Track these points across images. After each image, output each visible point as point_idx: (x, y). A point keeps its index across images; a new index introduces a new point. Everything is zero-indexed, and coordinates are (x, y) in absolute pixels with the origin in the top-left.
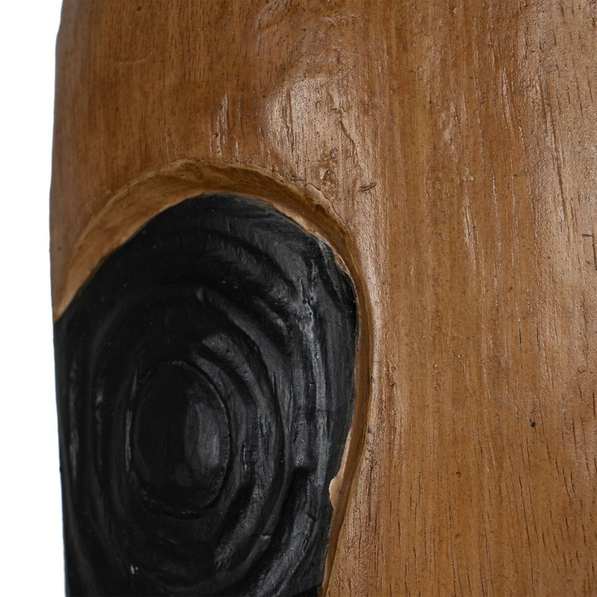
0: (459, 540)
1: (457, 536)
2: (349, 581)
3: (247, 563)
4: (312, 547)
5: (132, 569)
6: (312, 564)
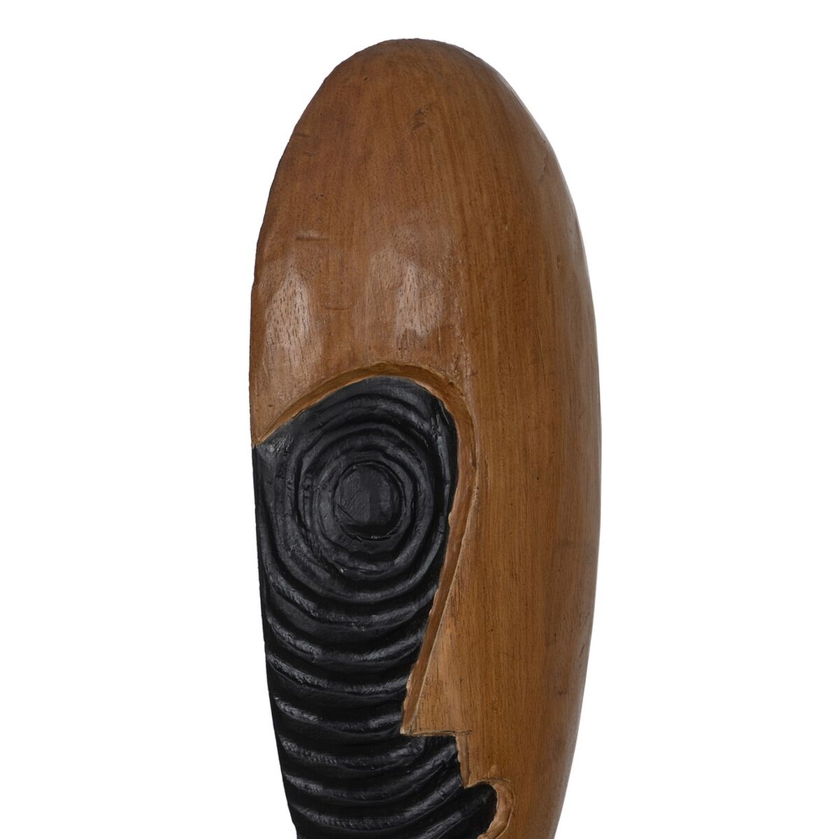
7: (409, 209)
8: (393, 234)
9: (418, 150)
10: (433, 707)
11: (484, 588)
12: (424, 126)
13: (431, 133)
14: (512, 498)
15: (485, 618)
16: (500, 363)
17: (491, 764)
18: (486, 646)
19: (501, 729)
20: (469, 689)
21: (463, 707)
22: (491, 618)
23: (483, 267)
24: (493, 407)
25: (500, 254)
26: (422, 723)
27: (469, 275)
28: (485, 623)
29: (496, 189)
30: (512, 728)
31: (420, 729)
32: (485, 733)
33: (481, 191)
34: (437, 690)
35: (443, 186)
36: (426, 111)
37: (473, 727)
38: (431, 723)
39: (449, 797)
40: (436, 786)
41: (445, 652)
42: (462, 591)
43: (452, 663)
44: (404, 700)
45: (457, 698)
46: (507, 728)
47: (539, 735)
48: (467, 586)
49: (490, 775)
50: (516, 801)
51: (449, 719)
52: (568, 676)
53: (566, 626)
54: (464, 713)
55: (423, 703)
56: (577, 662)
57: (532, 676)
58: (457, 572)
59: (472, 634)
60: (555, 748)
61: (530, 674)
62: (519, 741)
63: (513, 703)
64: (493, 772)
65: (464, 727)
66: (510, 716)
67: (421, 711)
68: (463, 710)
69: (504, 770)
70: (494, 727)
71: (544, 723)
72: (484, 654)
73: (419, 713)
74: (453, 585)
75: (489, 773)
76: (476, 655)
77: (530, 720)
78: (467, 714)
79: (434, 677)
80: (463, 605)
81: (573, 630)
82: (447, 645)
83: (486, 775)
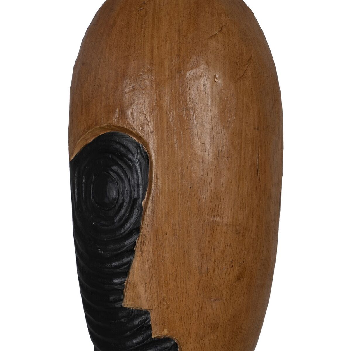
0: (173, 215)
1: (173, 214)
2: (147, 225)
3: (123, 221)
4: (138, 217)
5: (93, 223)
6: (138, 221)
7: (126, 50)
8: (116, 62)
9: (137, 21)
10: (133, 295)
11: (157, 239)
12: (144, 10)
13: (146, 13)
14: (173, 196)
15: (158, 255)
16: (167, 128)
17: (164, 328)
18: (158, 268)
19: (169, 311)
20: (150, 289)
21: (147, 297)
22: (161, 255)
23: (160, 79)
24: (162, 149)
25: (171, 73)
26: (128, 302)
27: (151, 83)
28: (158, 257)
29: (176, 40)
30: (177, 312)
31: (127, 305)
32: (160, 312)
33: (166, 42)
34: (134, 287)
35: (144, 39)
36: (147, 2)
37: (153, 308)
38: (132, 302)
39: (147, 341)
40: (141, 334)
41: (137, 269)
42: (145, 240)
43: (141, 275)
44: (124, 290)
45: (143, 292)
46: (173, 311)
47: (197, 319)
48: (147, 237)
49: (164, 334)
50: (183, 350)
51: (140, 302)
52: (222, 292)
53: (217, 265)
54: (147, 300)
55: (128, 293)
56: (232, 285)
57: (190, 288)
58: (142, 230)
59: (150, 262)
60: (213, 327)
61: (188, 286)
62: (182, 319)
63: (177, 299)
64: (165, 332)
65: (148, 307)
66: (175, 306)
67: (127, 296)
68: (147, 299)
69: (173, 332)
70: (165, 310)
71: (201, 313)
72: (158, 273)
73: (126, 297)
74: (140, 236)
75: (163, 333)
76: (153, 272)
77: (190, 310)
78: (149, 301)
79: (132, 280)
80: (145, 247)
81: (224, 268)
82: (138, 266)
83: (161, 333)
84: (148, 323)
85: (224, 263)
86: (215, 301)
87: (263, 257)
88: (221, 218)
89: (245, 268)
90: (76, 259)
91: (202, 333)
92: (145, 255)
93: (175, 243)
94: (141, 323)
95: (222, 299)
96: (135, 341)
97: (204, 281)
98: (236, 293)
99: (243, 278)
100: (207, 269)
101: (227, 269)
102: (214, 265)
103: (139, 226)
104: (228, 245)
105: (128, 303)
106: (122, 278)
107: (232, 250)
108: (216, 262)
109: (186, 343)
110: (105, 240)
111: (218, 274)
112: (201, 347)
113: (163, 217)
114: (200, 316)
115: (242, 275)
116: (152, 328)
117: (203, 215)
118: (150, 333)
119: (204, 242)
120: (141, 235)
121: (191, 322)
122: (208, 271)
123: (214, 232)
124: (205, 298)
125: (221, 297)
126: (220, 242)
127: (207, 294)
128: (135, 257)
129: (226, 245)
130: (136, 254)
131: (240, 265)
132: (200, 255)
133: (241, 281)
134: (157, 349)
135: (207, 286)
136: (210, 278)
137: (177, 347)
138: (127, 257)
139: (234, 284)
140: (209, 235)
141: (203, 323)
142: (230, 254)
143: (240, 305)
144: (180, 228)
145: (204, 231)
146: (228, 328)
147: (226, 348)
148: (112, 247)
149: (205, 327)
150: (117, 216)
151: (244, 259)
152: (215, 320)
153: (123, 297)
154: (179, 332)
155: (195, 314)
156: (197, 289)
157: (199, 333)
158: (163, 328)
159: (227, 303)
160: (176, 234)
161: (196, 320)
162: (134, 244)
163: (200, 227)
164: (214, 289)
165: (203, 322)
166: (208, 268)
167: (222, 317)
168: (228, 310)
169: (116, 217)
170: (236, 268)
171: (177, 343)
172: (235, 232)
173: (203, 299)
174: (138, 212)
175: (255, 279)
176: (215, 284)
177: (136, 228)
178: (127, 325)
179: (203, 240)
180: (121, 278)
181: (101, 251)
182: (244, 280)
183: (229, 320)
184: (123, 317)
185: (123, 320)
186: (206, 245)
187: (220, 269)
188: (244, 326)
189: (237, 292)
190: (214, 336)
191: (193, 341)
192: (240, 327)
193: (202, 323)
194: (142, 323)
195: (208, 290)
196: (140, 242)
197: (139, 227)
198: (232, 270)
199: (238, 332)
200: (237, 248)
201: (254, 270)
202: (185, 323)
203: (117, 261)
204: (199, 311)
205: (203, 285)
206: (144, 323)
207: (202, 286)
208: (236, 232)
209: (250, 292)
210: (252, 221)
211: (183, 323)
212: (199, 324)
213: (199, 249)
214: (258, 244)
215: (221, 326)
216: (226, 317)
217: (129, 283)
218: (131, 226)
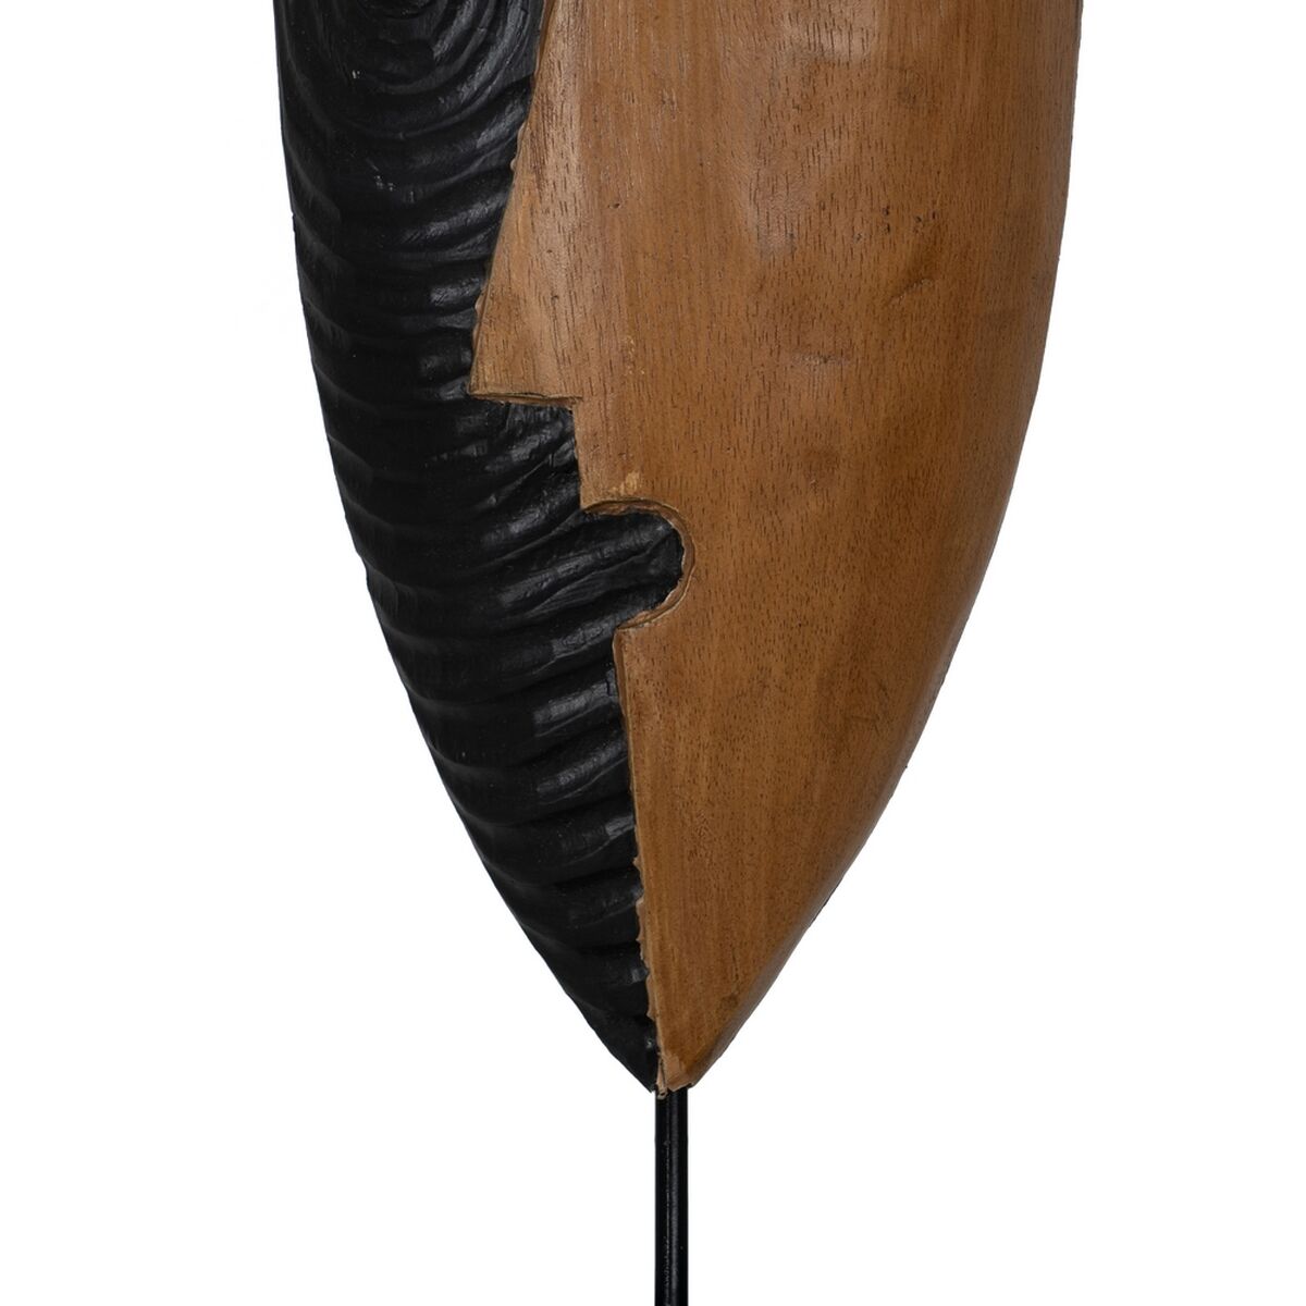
0: (658, 21)
1: (657, 18)
2: (559, 63)
3: (465, 55)
4: (525, 38)
5: (354, 74)
6: (525, 55)
10: (506, 343)
11: (596, 121)
15: (599, 181)
18: (602, 235)
19: (645, 403)
20: (570, 317)
22: (613, 181)
26: (488, 372)
28: (599, 191)
30: (674, 406)
31: (485, 385)
32: (609, 406)
34: (510, 312)
37: (582, 391)
38: (503, 374)
39: (563, 524)
40: (538, 501)
41: (522, 241)
42: (549, 124)
43: (535, 262)
44: (475, 333)
45: (547, 331)
46: (662, 403)
47: (754, 431)
48: (559, 114)
49: (626, 491)
50: (700, 553)
51: (534, 369)
52: (848, 328)
53: (830, 222)
54: (562, 360)
55: (487, 335)
56: (886, 305)
57: (725, 308)
58: (539, 87)
59: (571, 209)
60: (814, 465)
61: (718, 303)
62: (696, 432)
63: (675, 355)
64: (633, 483)
65: (563, 388)
66: (668, 380)
67: (486, 351)
68: (560, 355)
69: (659, 485)
70: (630, 397)
71: (768, 409)
72: (600, 251)
73: (481, 353)
74: (533, 110)
75: (622, 487)
76: (583, 251)
77: (725, 397)
78: (568, 365)
79: (503, 286)
80: (551, 152)
81: (856, 235)
82: (525, 227)
83: (614, 488)
84: (568, 455)
85: (858, 216)
86: (823, 365)
87: (1010, 205)
88: (845, 36)
89: (938, 240)
90: (293, 234)
91: (773, 487)
92: (551, 182)
93: (667, 132)
94: (540, 453)
95: (848, 358)
96: (516, 528)
97: (779, 284)
98: (904, 339)
99: (930, 277)
100: (792, 235)
101: (868, 240)
102: (818, 221)
103: (530, 72)
104: (873, 143)
105: (489, 377)
106: (467, 285)
107: (888, 165)
108: (824, 209)
109: (713, 526)
110: (401, 135)
111: (834, 258)
112: (770, 544)
113: (618, 32)
114: (763, 423)
115: (926, 267)
116: (582, 469)
117: (772, 22)
118: (573, 492)
119: (778, 127)
120: (536, 107)
121: (730, 442)
122: (792, 241)
123: (817, 89)
124: (783, 352)
125: (847, 350)
126: (840, 133)
127: (790, 335)
128: (514, 195)
129: (865, 145)
130: (515, 182)
131: (921, 224)
132: (762, 180)
133: (925, 290)
134: (602, 555)
135: (790, 303)
136: (801, 272)
137: (680, 550)
138: (484, 202)
139: (897, 300)
140: (797, 102)
141: (775, 448)
142: (881, 178)
143: (921, 385)
144: (685, 74)
145: (779, 85)
146: (875, 474)
147: (869, 554)
148: (425, 160)
149: (786, 463)
150: (444, 39)
151: (934, 203)
152: (823, 438)
153: (469, 360)
154: (684, 482)
155: (745, 413)
156: (753, 316)
157: (762, 489)
158: (623, 468)
159: (868, 373)
160: (670, 99)
161: (751, 437)
162: (510, 147)
163: (764, 72)
164: (818, 316)
165: (775, 443)
166: (795, 231)
167: (851, 429)
168: (872, 403)
169: (440, 42)
170: (903, 237)
171: (680, 532)
172: (899, 93)
173: (775, 355)
174: (525, 18)
175: (979, 289)
176: (823, 296)
177: (517, 82)
178: (488, 468)
179: (774, 119)
180: (462, 287)
181: (385, 182)
182: (934, 287)
183: (878, 444)
184: (473, 437)
185: (472, 450)
186: (784, 143)
187: (839, 236)
188: (937, 471)
189: (907, 335)
190: (821, 504)
191: (739, 520)
192: (920, 474)
193: (772, 447)
194: (546, 455)
195: (796, 318)
196: (532, 134)
197: (527, 78)
198: (887, 245)
199: (913, 493)
200: (908, 158)
201: (974, 251)
202: (708, 448)
203: (446, 216)
204: (763, 400)
205: (775, 300)
206: (550, 456)
207: (771, 301)
208: (903, 96)
209: (957, 338)
210: (967, 59)
211: (699, 448)
212: (763, 452)
213: (759, 158)
214: (988, 148)
215: (846, 464)
216: (865, 428)
217: (492, 299)
218: (498, 77)
